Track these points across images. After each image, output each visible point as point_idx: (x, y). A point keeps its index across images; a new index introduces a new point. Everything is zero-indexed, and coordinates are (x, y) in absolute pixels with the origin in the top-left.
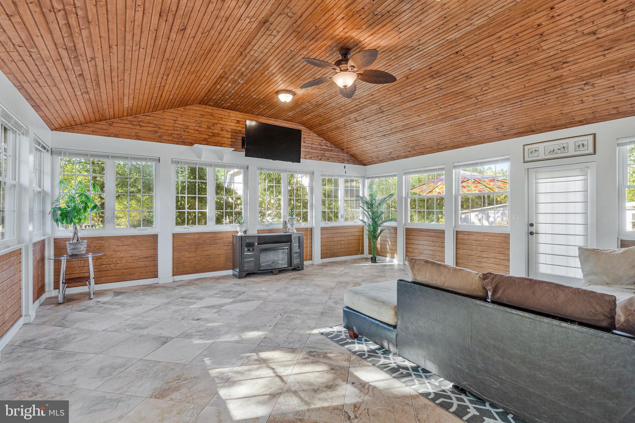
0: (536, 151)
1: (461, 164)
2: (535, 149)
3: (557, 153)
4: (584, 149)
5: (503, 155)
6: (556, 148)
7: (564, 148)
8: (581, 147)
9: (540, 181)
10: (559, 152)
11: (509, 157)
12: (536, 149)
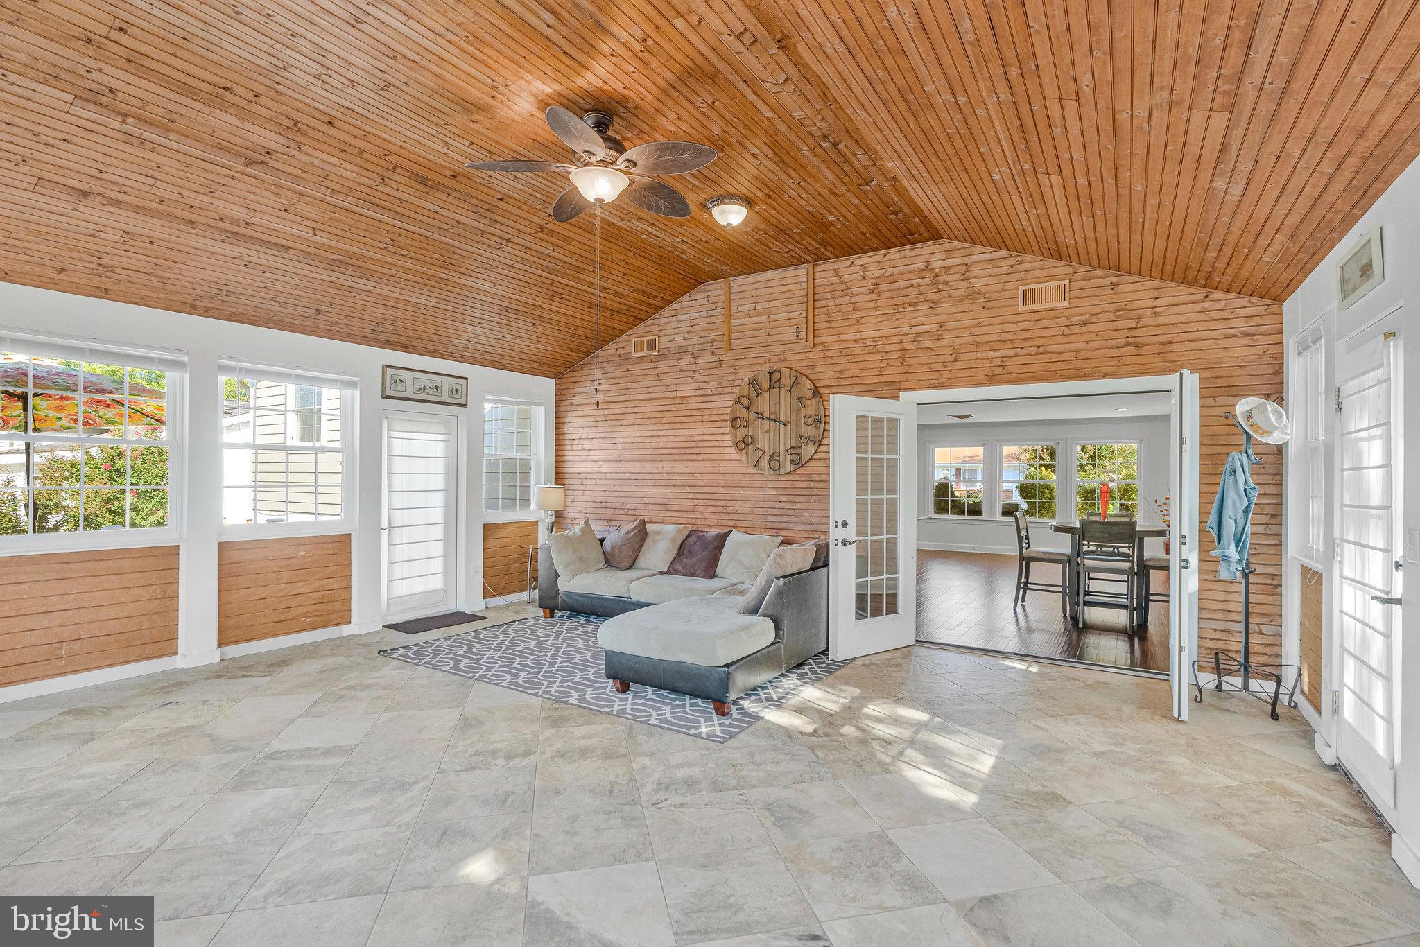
0: (401, 381)
1: (234, 363)
2: (400, 378)
3: (428, 394)
4: (457, 396)
5: (343, 373)
6: (428, 385)
7: (436, 387)
8: (454, 393)
9: (395, 434)
10: (431, 393)
11: (356, 379)
12: (403, 378)
